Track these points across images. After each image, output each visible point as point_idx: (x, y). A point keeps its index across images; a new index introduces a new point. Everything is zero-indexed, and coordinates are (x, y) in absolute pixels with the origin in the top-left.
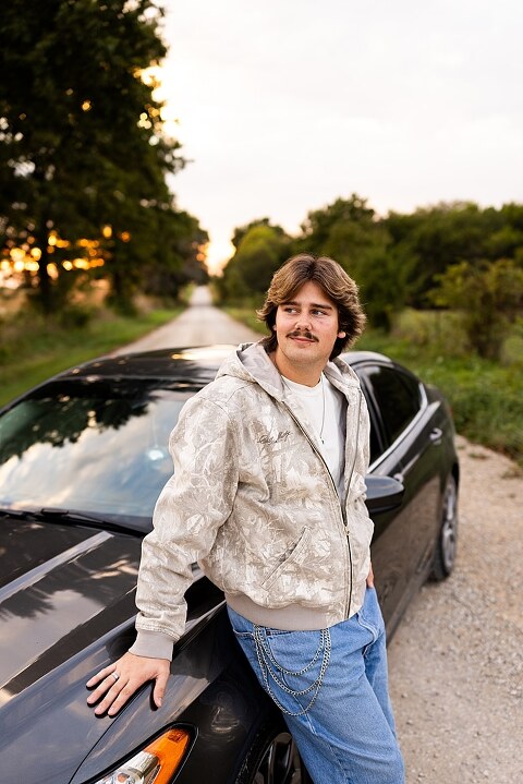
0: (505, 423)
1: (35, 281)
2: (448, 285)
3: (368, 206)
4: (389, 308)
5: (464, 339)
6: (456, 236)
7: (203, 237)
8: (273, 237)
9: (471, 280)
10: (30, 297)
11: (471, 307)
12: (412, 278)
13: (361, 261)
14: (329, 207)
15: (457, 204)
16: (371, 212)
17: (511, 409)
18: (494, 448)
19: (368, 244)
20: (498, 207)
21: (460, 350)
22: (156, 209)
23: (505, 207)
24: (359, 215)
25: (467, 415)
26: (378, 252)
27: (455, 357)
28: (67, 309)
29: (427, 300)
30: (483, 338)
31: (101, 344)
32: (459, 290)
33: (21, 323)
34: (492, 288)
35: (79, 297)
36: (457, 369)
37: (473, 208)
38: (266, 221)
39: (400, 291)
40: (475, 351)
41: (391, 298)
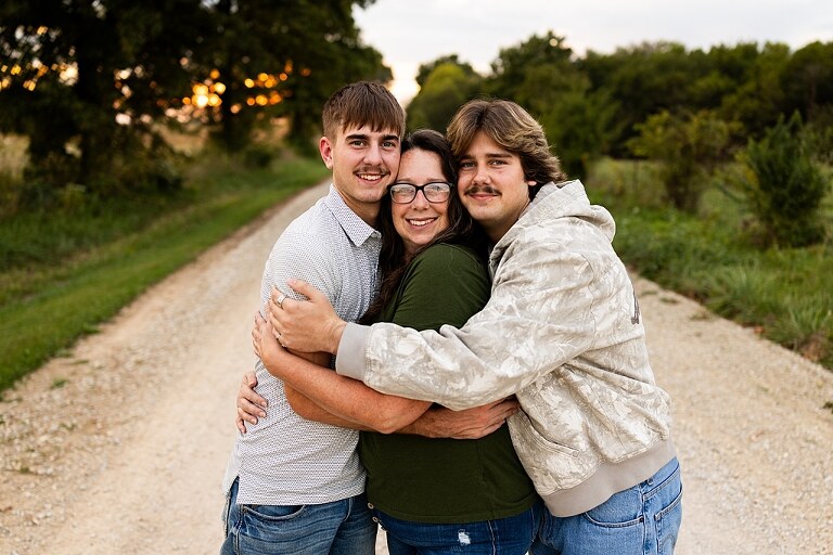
0: (697, 270)
1: (218, 118)
2: (647, 135)
3: (565, 45)
4: (585, 156)
5: (662, 190)
6: (659, 80)
7: (387, 74)
8: (462, 76)
9: (672, 131)
10: (212, 135)
11: (670, 157)
12: (610, 126)
13: (558, 106)
14: (523, 45)
15: (661, 45)
16: (569, 51)
17: (703, 258)
18: (685, 293)
19: (566, 88)
20: (706, 50)
21: (657, 201)
22: (340, 43)
23: (713, 49)
24: (554, 54)
25: (661, 263)
26: (575, 98)
27: (652, 208)
28: (250, 148)
29: (626, 149)
30: (681, 190)
31: (287, 185)
32: (659, 140)
33: (207, 161)
34: (692, 140)
35: (261, 136)
36: (653, 220)
37: (678, 50)
38: (454, 58)
39: (598, 139)
40: (672, 203)
41: (587, 146)
